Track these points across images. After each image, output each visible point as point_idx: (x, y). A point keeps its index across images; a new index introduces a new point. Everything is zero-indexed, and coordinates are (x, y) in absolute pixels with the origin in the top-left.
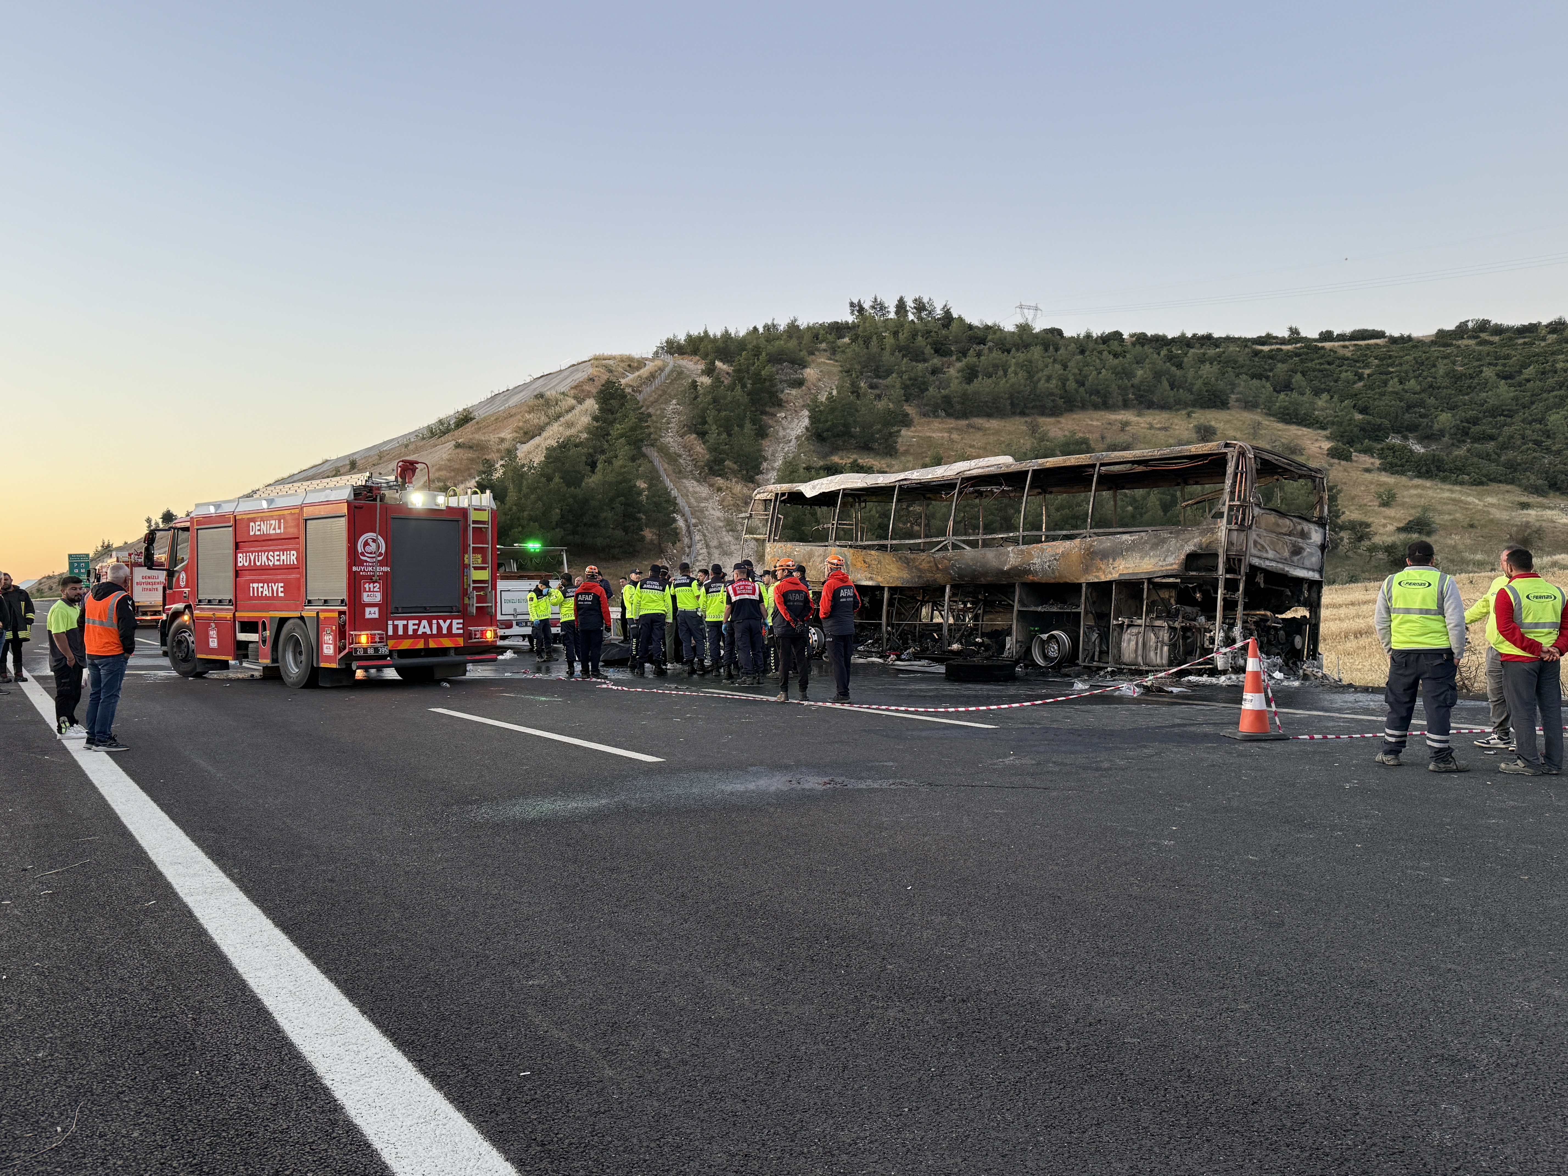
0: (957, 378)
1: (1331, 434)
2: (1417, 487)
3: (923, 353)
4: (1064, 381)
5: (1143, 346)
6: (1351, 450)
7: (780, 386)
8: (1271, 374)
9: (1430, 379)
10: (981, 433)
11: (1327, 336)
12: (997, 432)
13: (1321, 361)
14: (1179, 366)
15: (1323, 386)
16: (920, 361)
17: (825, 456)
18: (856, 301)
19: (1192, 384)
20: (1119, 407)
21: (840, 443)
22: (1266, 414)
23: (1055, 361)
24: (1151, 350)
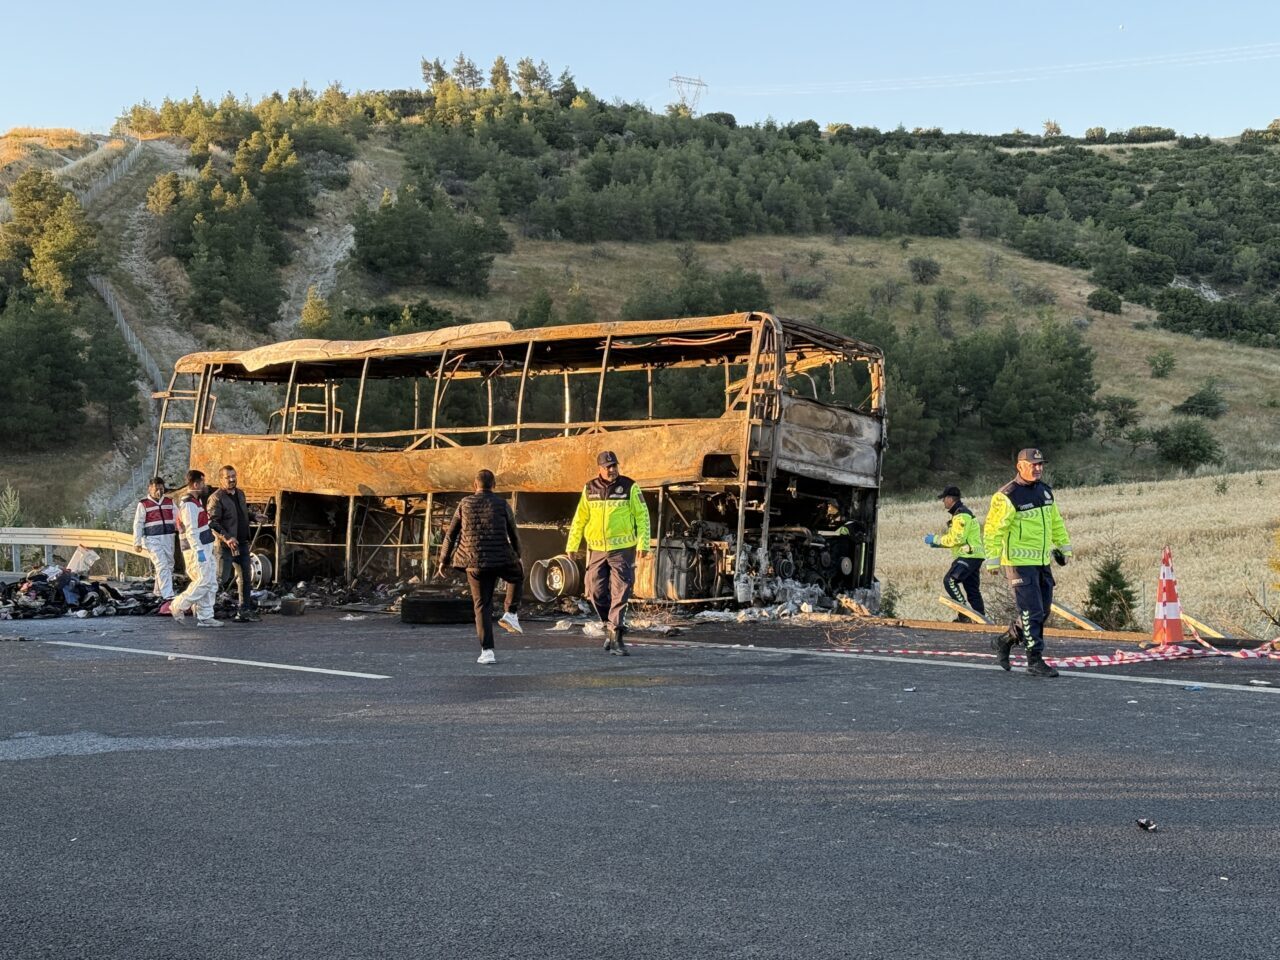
0: (578, 182)
1: (1095, 274)
2: (1204, 350)
3: (531, 143)
4: (732, 191)
5: (846, 144)
6: (1121, 297)
7: (311, 186)
8: (1019, 189)
9: (1231, 199)
10: (613, 265)
11: (1097, 138)
12: (637, 264)
13: (1088, 171)
14: (893, 174)
15: (1087, 207)
16: (526, 156)
17: (379, 294)
18: (432, 61)
19: (910, 201)
20: (808, 231)
21: (402, 274)
22: (1009, 246)
23: (720, 162)
24: (857, 150)
